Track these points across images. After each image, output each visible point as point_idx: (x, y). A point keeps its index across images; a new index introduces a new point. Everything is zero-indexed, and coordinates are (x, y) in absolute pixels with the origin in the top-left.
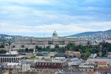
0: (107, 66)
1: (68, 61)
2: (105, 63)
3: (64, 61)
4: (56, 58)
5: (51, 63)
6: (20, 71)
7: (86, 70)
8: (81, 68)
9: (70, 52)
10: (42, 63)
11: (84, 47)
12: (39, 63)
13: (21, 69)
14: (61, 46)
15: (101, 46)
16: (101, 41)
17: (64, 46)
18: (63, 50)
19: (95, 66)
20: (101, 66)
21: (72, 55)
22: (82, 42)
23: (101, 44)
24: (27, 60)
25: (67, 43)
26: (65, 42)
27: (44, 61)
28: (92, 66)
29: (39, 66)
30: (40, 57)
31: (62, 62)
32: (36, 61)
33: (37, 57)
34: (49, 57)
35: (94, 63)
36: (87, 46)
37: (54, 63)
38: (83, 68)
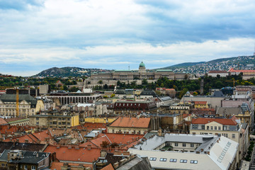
0: (207, 107)
1: (156, 100)
2: (204, 103)
3: (151, 101)
4: (142, 97)
5: (133, 104)
6: (93, 114)
7: (180, 112)
8: (173, 109)
9: (161, 89)
10: (122, 104)
11: (181, 82)
12: (118, 104)
13: (96, 111)
14: (150, 81)
15: (203, 81)
16: (203, 75)
17: (154, 81)
18: (153, 86)
19: (190, 107)
20: (199, 107)
21: (164, 93)
22: (177, 77)
23: (202, 78)
24: (104, 100)
25: (158, 77)
26: (156, 77)
27: (125, 101)
28: (186, 107)
29: (118, 107)
30: (121, 96)
31: (148, 102)
32: (114, 101)
33: (117, 95)
34: (133, 96)
35: (190, 103)
36: (184, 81)
37: (137, 104)
38: (175, 109)
